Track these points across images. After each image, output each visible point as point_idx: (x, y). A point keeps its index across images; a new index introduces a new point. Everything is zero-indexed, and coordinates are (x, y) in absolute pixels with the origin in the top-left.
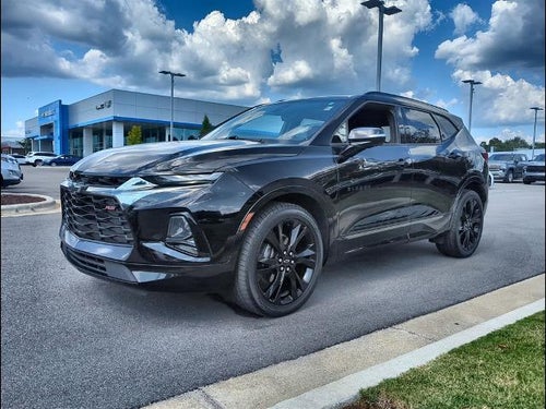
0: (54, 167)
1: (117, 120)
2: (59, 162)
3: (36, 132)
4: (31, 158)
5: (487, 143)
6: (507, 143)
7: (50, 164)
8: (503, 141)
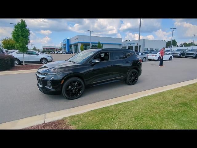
0: (66, 54)
1: (79, 42)
2: (67, 53)
3: (63, 46)
4: (61, 52)
5: (183, 44)
6: (189, 44)
7: (65, 54)
8: (188, 43)
